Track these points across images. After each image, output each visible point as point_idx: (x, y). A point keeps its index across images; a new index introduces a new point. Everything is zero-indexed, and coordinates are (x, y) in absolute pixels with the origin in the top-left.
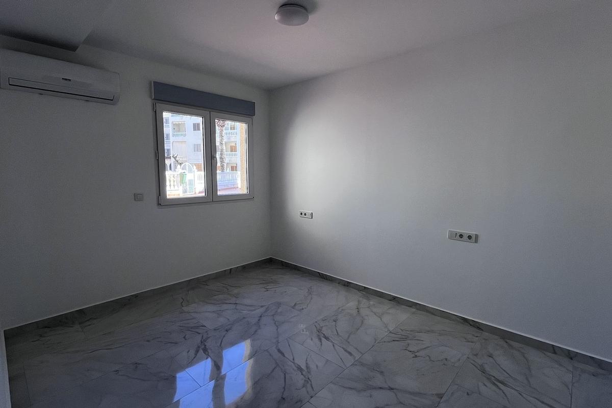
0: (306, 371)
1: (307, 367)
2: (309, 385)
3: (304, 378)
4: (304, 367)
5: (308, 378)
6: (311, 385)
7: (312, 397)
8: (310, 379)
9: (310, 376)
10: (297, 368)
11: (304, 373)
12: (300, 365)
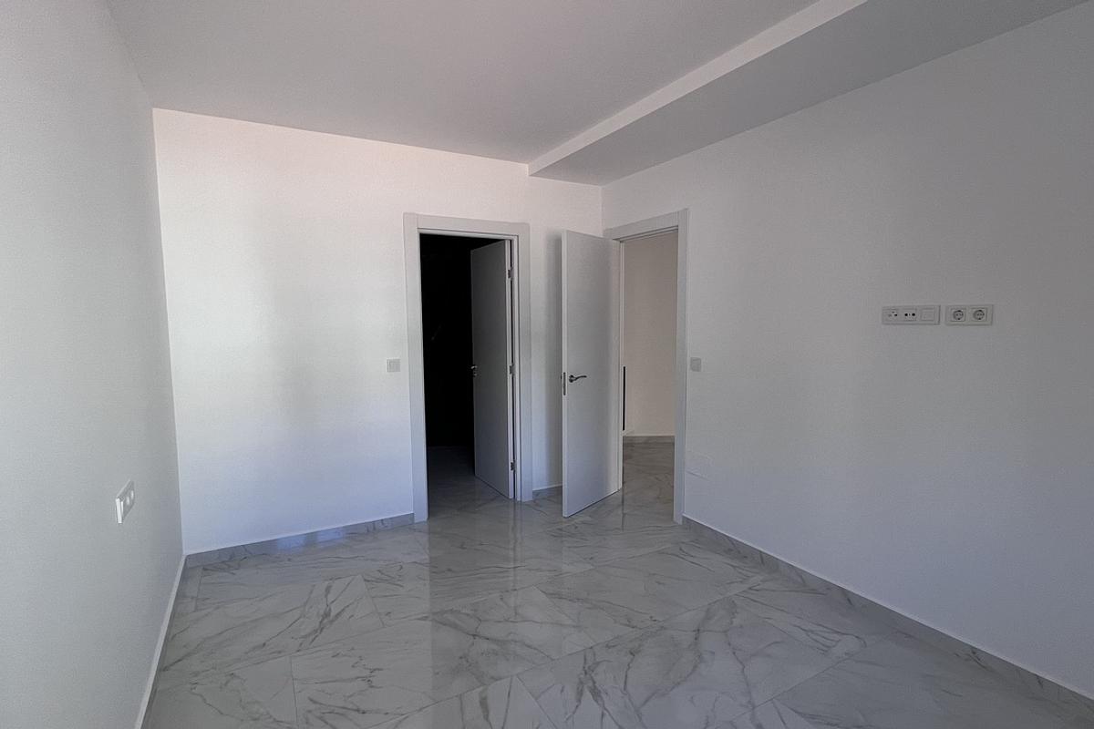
0: (585, 686)
1: (580, 694)
2: (590, 663)
3: (593, 675)
4: (587, 695)
5: (586, 673)
6: (585, 663)
7: (591, 648)
8: (583, 672)
9: (582, 676)
10: (600, 696)
11: (591, 684)
12: (593, 702)
